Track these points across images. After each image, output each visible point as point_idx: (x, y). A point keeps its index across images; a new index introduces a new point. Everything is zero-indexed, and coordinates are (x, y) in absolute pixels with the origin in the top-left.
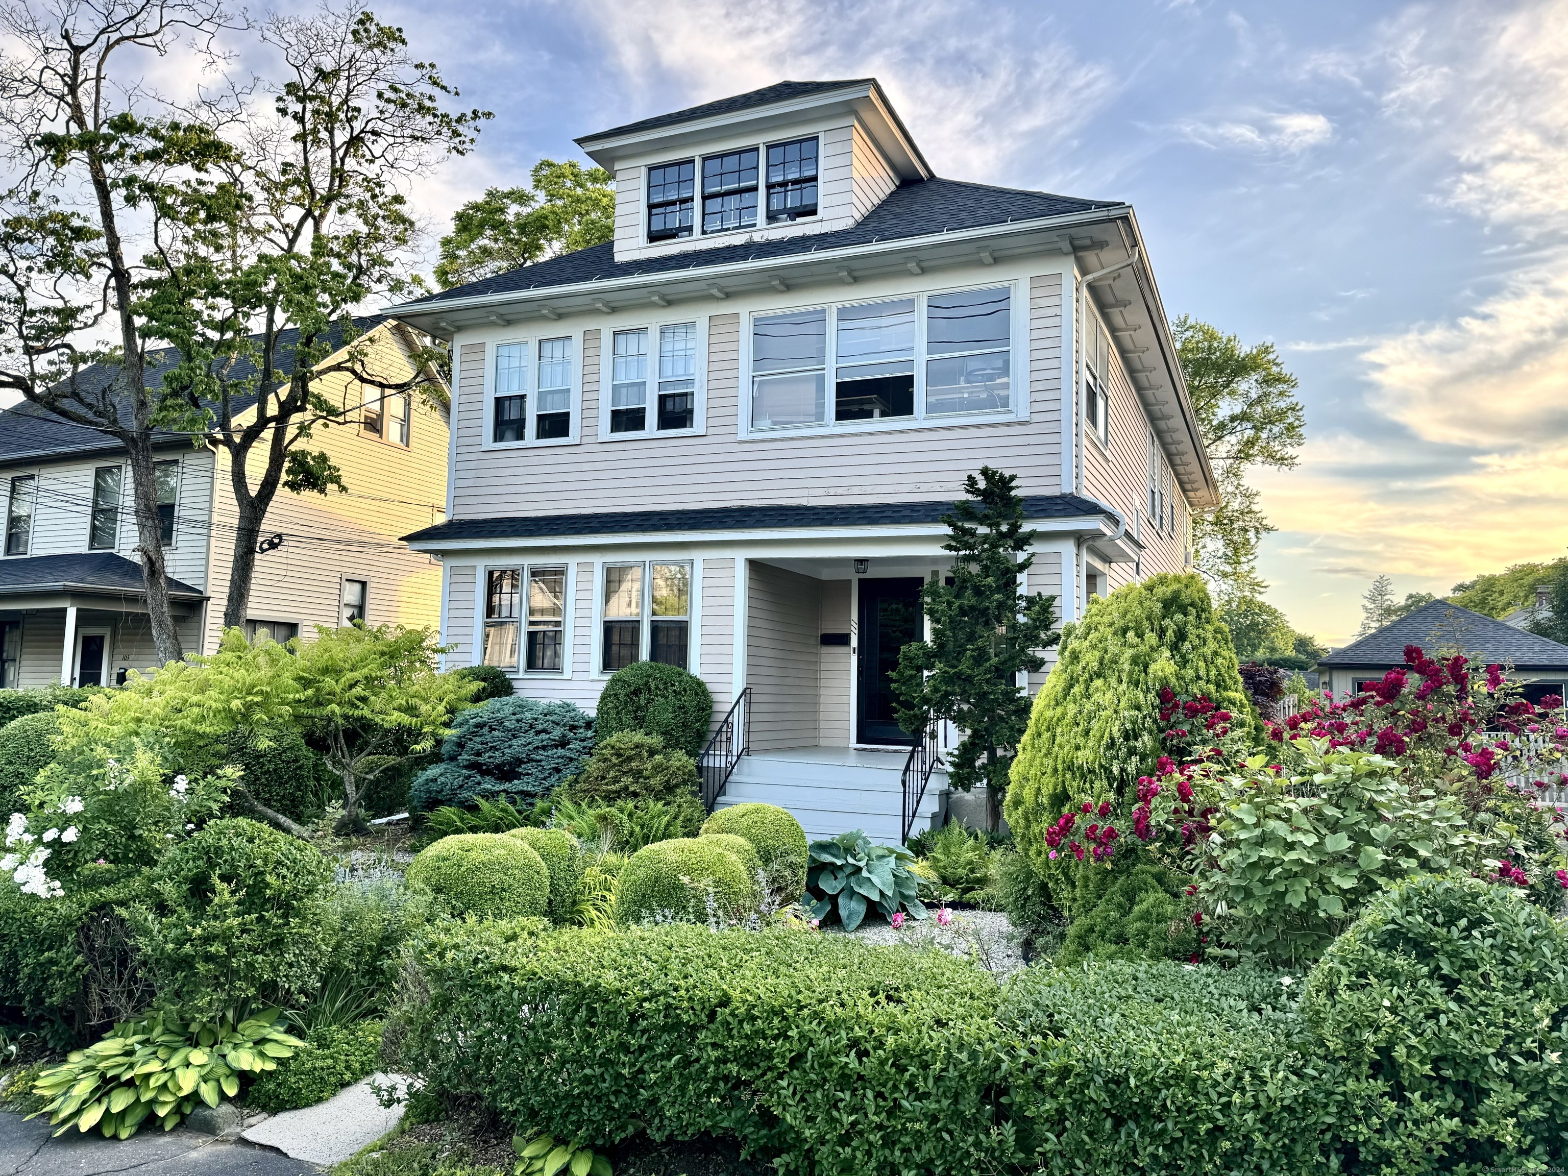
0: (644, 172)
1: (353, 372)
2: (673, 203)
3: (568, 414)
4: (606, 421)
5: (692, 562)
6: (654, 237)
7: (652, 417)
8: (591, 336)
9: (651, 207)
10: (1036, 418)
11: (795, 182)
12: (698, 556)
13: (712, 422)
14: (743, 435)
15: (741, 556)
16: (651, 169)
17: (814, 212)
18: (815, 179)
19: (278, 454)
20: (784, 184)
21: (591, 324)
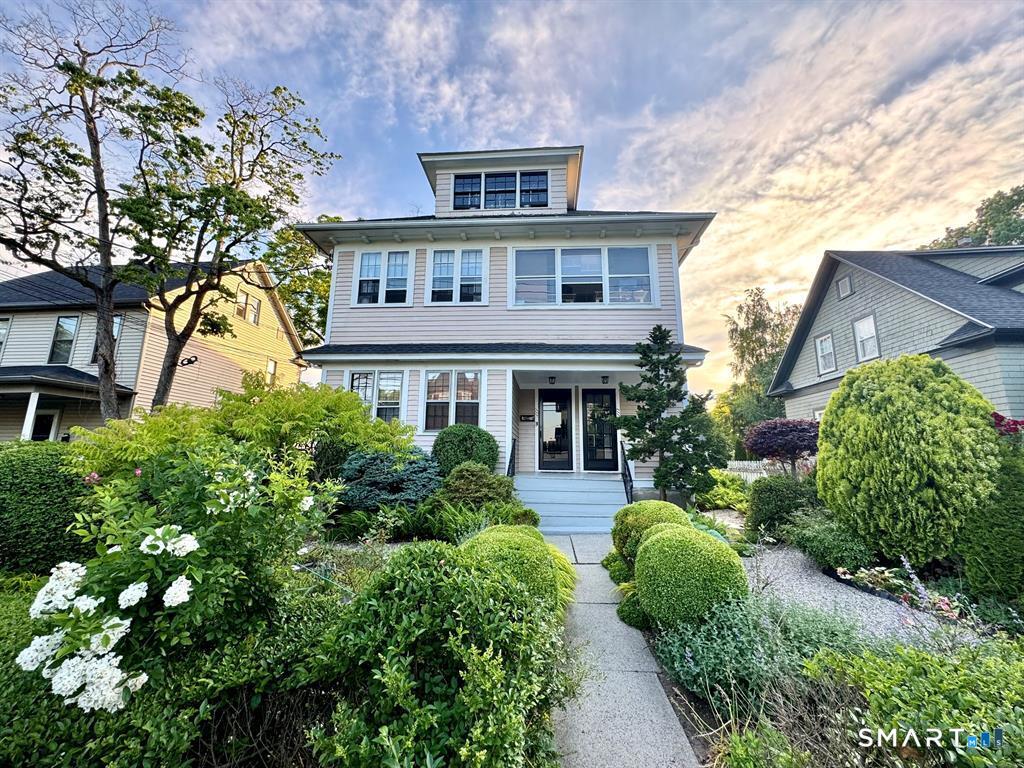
0: (453, 177)
1: (243, 278)
2: (467, 193)
3: (405, 291)
4: (428, 295)
5: (481, 371)
6: (456, 208)
7: (456, 295)
8: (421, 253)
9: (456, 194)
10: (664, 308)
11: (534, 191)
12: (485, 369)
13: (492, 299)
14: (510, 307)
15: (509, 369)
16: (457, 177)
17: (546, 205)
18: (546, 191)
19: (196, 312)
20: (527, 191)
21: (421, 247)
